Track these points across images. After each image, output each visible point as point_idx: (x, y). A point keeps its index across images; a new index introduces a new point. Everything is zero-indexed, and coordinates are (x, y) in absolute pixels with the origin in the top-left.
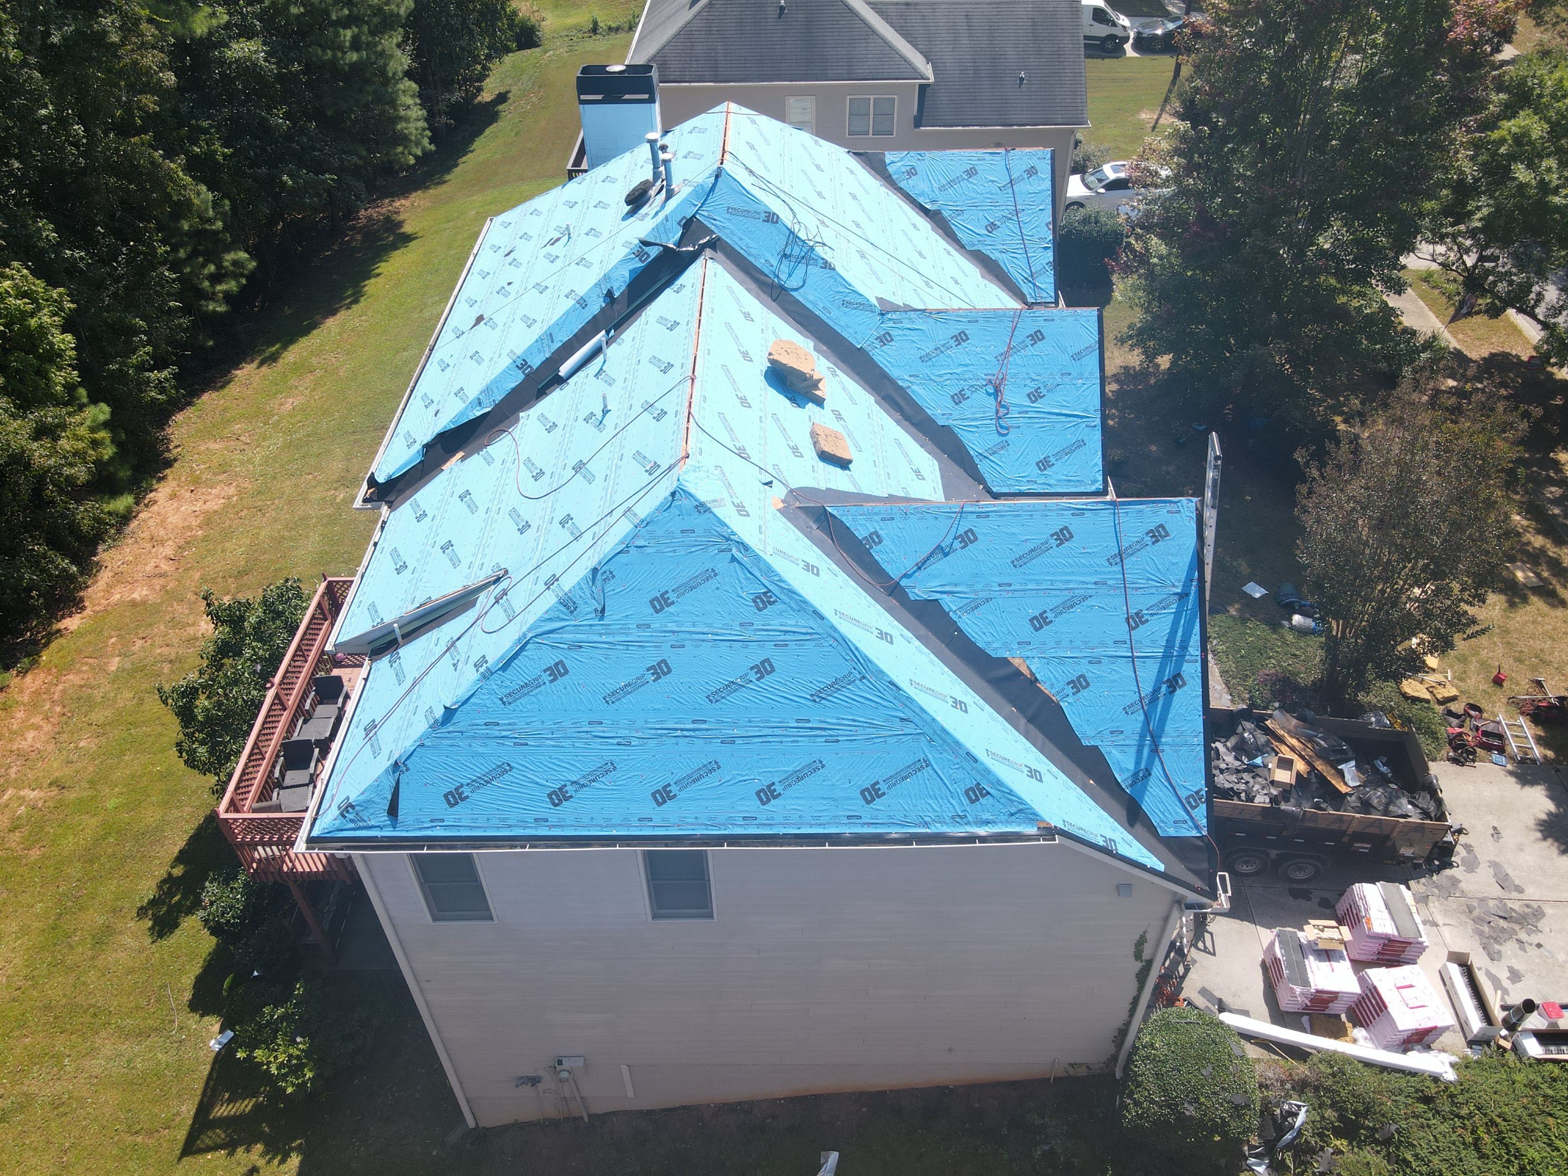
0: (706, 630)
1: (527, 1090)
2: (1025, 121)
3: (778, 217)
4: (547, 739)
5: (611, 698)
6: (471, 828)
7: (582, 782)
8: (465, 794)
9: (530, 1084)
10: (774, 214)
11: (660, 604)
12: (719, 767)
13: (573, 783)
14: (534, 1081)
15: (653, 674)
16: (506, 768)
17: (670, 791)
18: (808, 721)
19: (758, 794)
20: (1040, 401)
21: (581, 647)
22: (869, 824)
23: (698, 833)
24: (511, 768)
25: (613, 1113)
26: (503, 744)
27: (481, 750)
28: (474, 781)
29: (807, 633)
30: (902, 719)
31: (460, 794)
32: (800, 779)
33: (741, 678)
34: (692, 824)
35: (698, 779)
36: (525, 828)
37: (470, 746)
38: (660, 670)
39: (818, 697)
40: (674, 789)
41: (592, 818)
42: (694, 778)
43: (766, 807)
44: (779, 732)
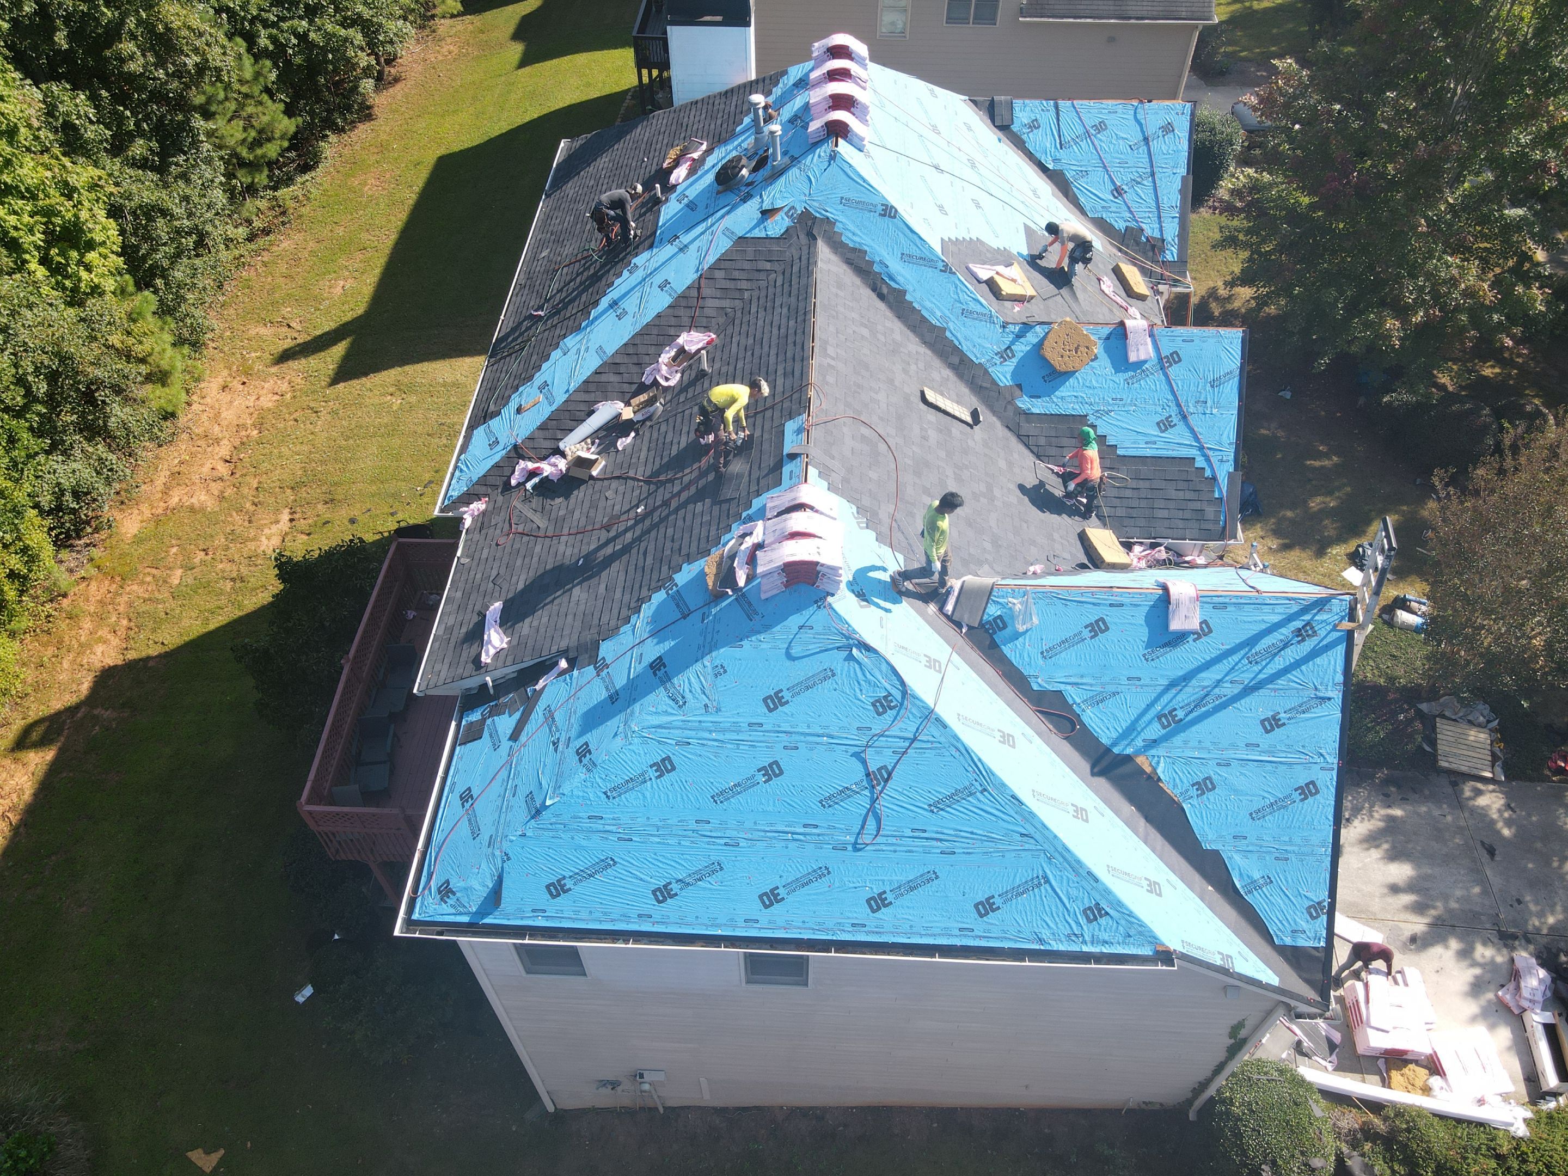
0: (821, 732)
1: (607, 1091)
2: (1145, 14)
3: (896, 211)
4: (652, 835)
5: (720, 797)
6: (574, 920)
7: (687, 880)
8: (568, 887)
9: (610, 1087)
10: (892, 207)
11: (774, 703)
12: (829, 873)
13: (678, 881)
14: (614, 1085)
15: (764, 775)
16: (608, 863)
17: (778, 894)
18: (925, 831)
19: (868, 901)
20: (1170, 430)
21: (689, 744)
22: (980, 937)
23: (806, 937)
24: (615, 863)
25: (688, 1107)
26: (607, 839)
27: (584, 843)
28: (577, 874)
29: (928, 742)
30: (1022, 835)
31: (562, 886)
32: (912, 889)
33: (856, 784)
34: (799, 928)
35: (807, 884)
36: (628, 923)
37: (573, 838)
38: (772, 771)
39: (935, 807)
40: (782, 892)
41: (697, 917)
42: (804, 882)
43: (876, 915)
44: (894, 840)
